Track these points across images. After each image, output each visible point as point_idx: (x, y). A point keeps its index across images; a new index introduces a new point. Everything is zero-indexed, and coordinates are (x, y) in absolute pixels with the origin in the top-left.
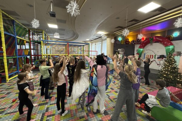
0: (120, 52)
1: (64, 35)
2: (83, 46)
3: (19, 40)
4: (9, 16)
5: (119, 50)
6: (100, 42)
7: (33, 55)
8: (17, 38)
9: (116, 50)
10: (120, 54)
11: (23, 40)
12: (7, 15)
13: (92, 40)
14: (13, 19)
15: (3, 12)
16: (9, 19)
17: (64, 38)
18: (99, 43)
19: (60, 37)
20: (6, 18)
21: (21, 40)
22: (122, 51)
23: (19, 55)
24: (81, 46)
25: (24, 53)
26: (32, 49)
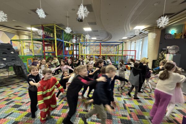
0: (170, 51)
1: (99, 35)
2: (118, 45)
3: (65, 44)
4: (60, 28)
5: (168, 47)
6: (141, 39)
7: (75, 55)
8: (64, 42)
9: (164, 49)
10: (169, 53)
11: (69, 44)
12: (59, 27)
13: (131, 38)
14: (62, 29)
15: (57, 26)
16: (60, 29)
17: (100, 38)
18: (139, 40)
19: (97, 38)
20: (58, 29)
21: (67, 43)
22: (173, 49)
23: (65, 55)
24: (116, 45)
25: (69, 53)
26: (75, 50)
